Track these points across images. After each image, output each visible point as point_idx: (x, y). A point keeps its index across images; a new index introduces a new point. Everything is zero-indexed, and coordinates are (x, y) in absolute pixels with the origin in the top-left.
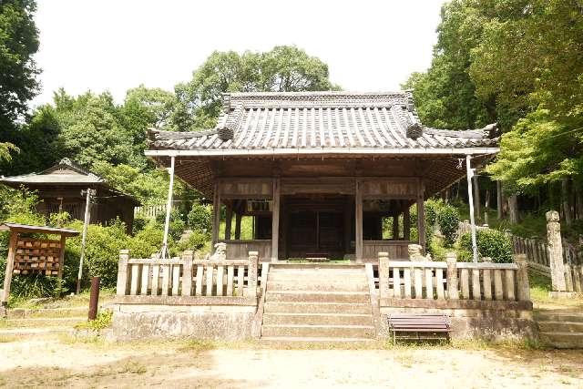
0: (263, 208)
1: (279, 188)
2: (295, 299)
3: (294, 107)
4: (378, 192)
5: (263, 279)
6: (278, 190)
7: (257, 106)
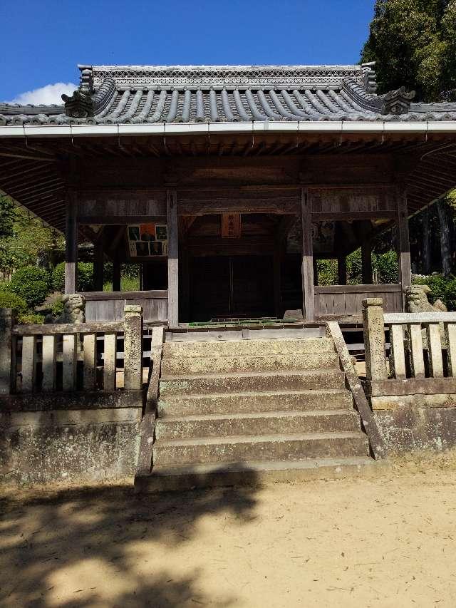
0: (153, 252)
1: (175, 206)
2: (213, 388)
3: (194, 88)
4: (336, 208)
5: (154, 354)
6: (174, 210)
7: (135, 86)
